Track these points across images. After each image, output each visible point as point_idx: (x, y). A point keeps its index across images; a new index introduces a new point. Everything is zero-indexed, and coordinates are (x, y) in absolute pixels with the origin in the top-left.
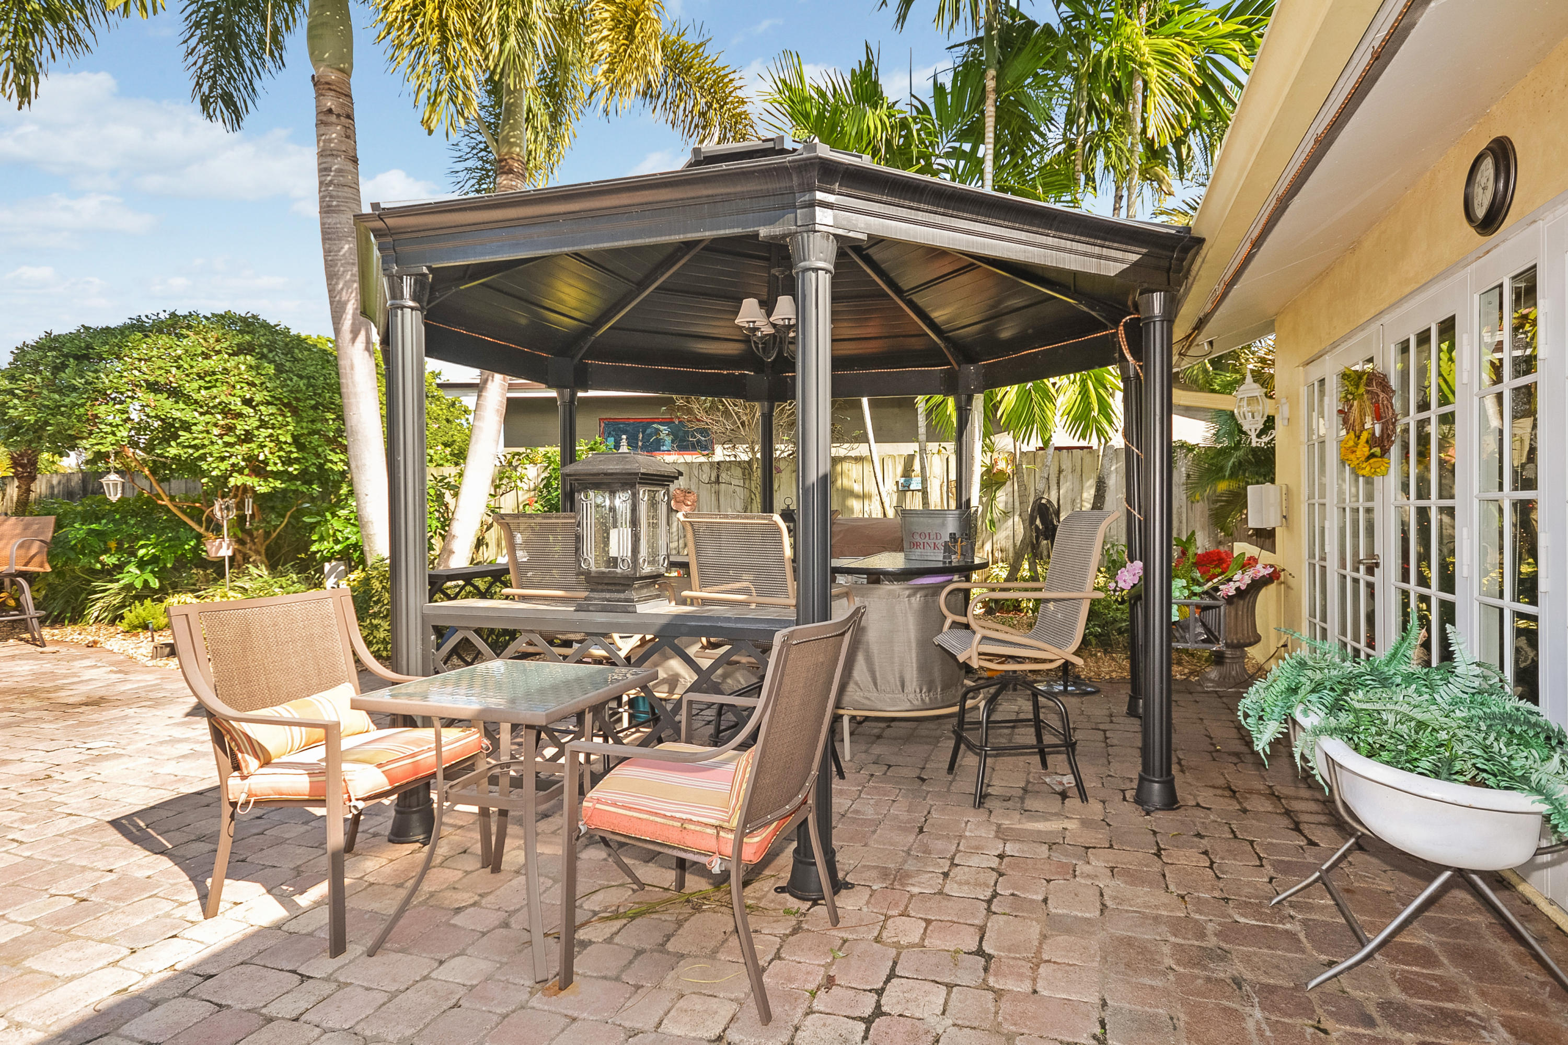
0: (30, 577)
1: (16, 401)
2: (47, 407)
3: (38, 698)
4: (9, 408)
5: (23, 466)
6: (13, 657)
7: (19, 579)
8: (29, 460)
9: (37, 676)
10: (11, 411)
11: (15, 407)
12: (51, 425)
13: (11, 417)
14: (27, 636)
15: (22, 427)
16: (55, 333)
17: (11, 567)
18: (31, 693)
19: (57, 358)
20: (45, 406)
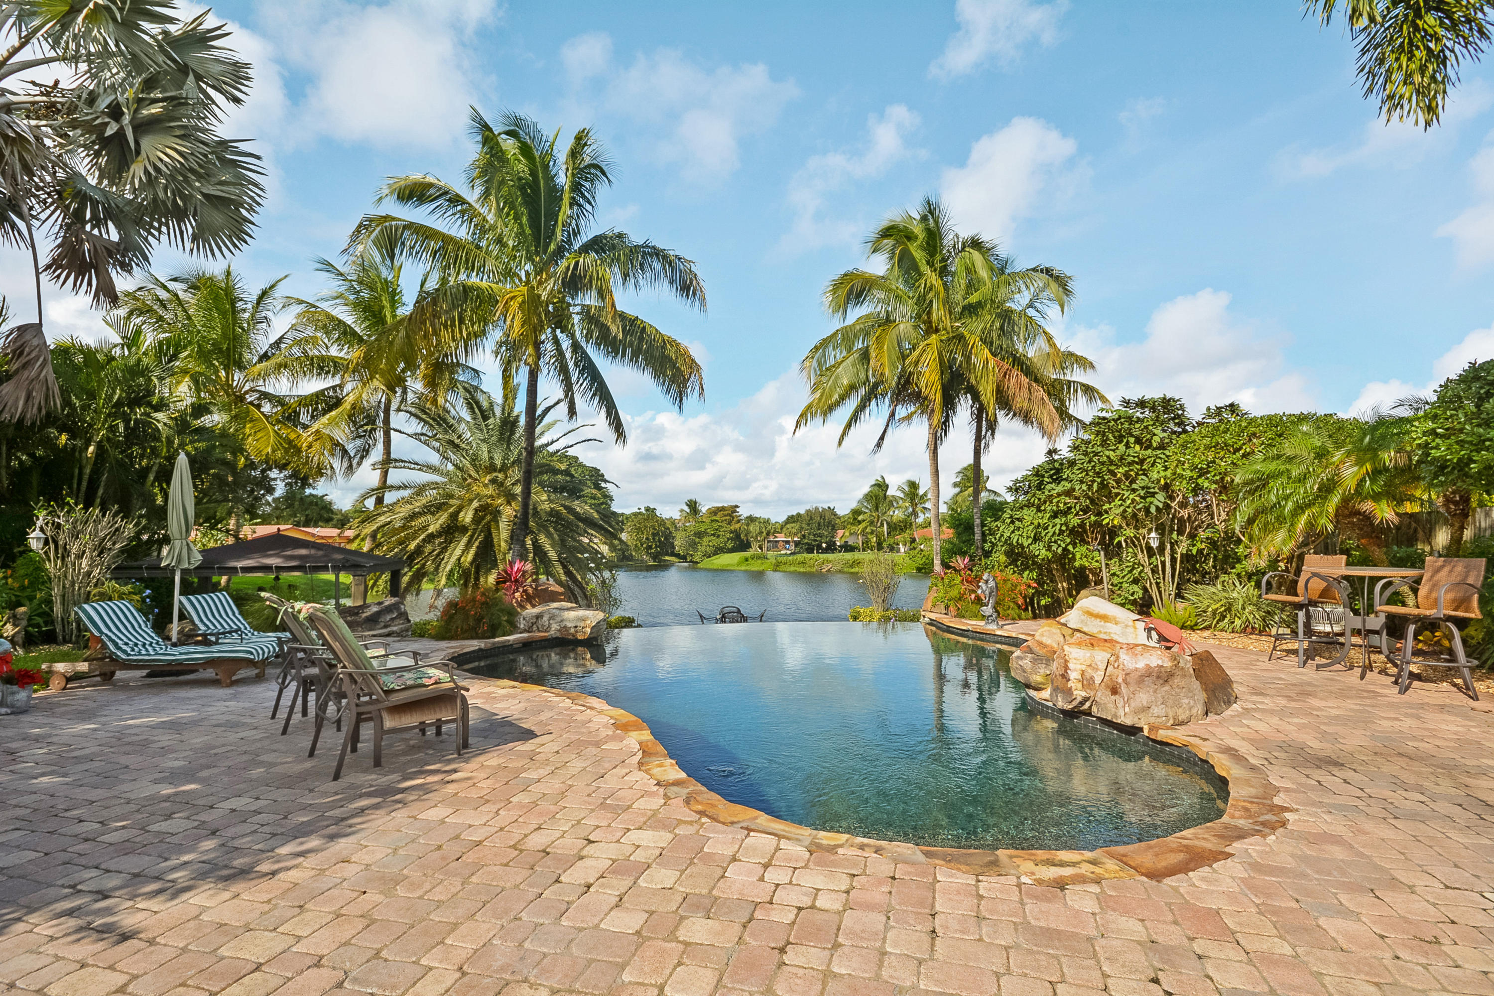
0: (1462, 623)
1: (1438, 440)
2: (1471, 443)
3: (1454, 779)
4: (1432, 448)
5: (1456, 503)
6: (1442, 708)
7: (1449, 624)
8: (1461, 497)
9: (1462, 743)
10: (1433, 451)
11: (1437, 447)
12: (1475, 462)
13: (1434, 458)
14: (1459, 681)
15: (1447, 467)
16: (1479, 362)
17: (1439, 611)
18: (1449, 769)
19: (1481, 388)
20: (1468, 442)
